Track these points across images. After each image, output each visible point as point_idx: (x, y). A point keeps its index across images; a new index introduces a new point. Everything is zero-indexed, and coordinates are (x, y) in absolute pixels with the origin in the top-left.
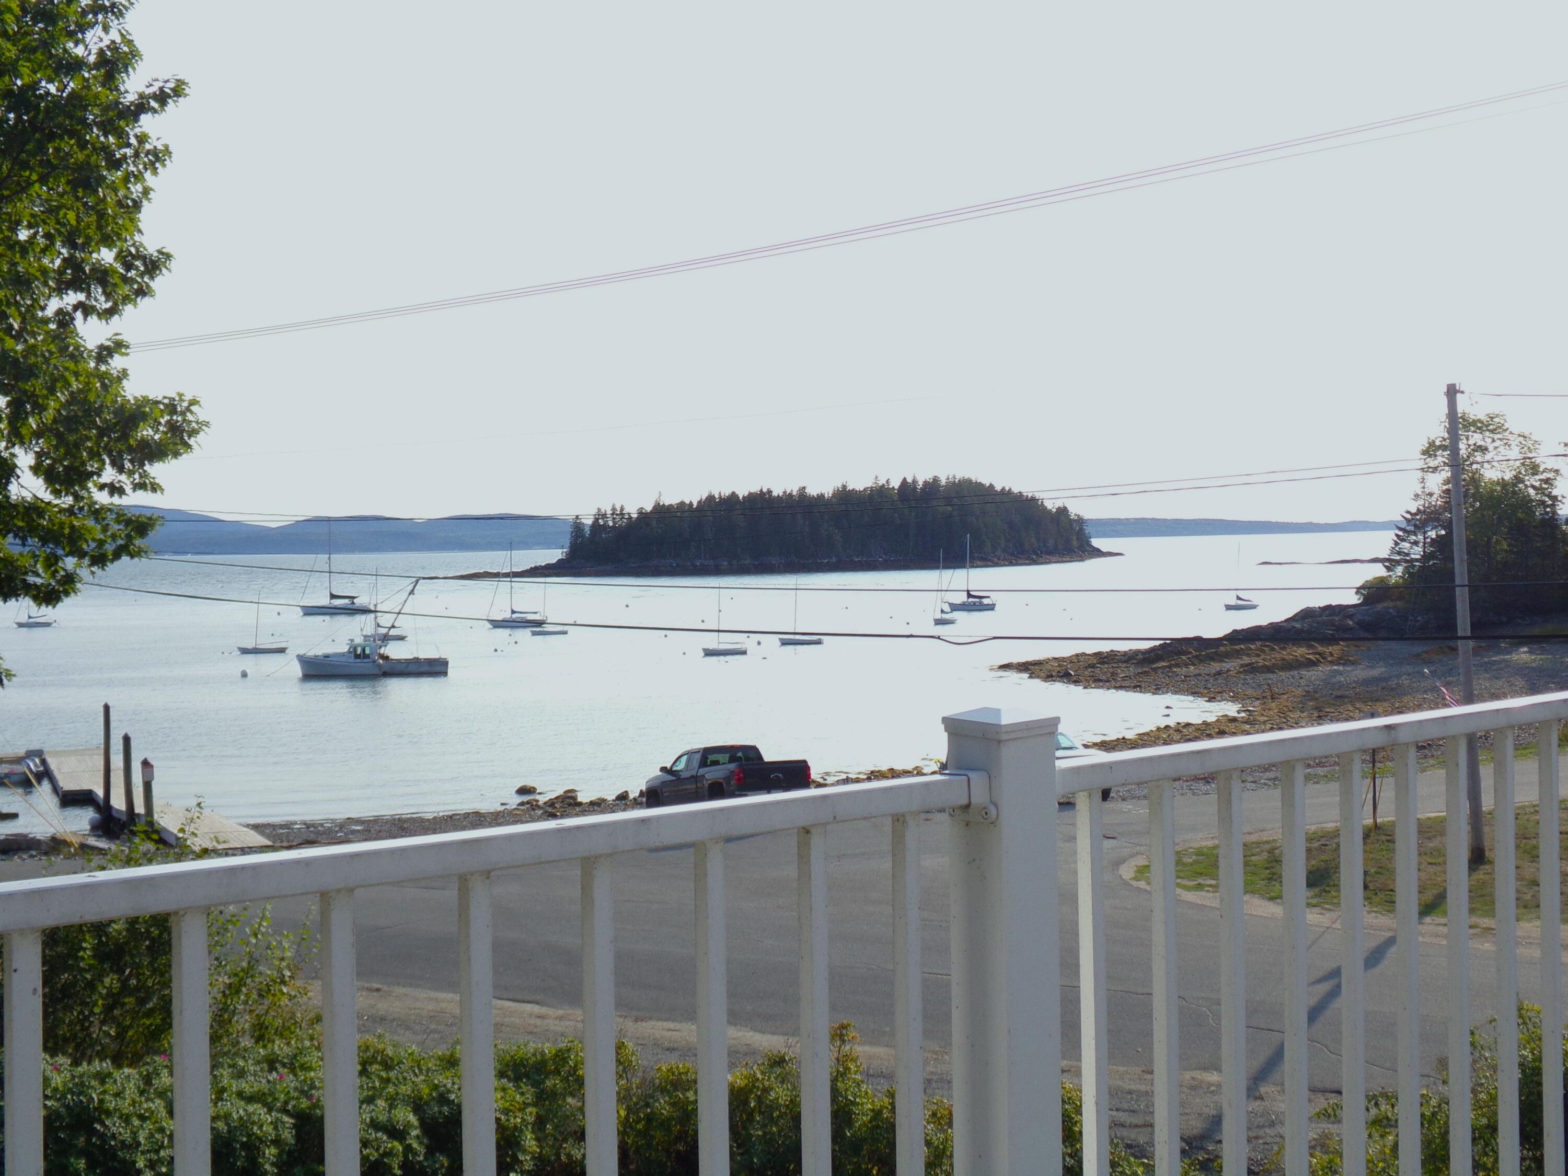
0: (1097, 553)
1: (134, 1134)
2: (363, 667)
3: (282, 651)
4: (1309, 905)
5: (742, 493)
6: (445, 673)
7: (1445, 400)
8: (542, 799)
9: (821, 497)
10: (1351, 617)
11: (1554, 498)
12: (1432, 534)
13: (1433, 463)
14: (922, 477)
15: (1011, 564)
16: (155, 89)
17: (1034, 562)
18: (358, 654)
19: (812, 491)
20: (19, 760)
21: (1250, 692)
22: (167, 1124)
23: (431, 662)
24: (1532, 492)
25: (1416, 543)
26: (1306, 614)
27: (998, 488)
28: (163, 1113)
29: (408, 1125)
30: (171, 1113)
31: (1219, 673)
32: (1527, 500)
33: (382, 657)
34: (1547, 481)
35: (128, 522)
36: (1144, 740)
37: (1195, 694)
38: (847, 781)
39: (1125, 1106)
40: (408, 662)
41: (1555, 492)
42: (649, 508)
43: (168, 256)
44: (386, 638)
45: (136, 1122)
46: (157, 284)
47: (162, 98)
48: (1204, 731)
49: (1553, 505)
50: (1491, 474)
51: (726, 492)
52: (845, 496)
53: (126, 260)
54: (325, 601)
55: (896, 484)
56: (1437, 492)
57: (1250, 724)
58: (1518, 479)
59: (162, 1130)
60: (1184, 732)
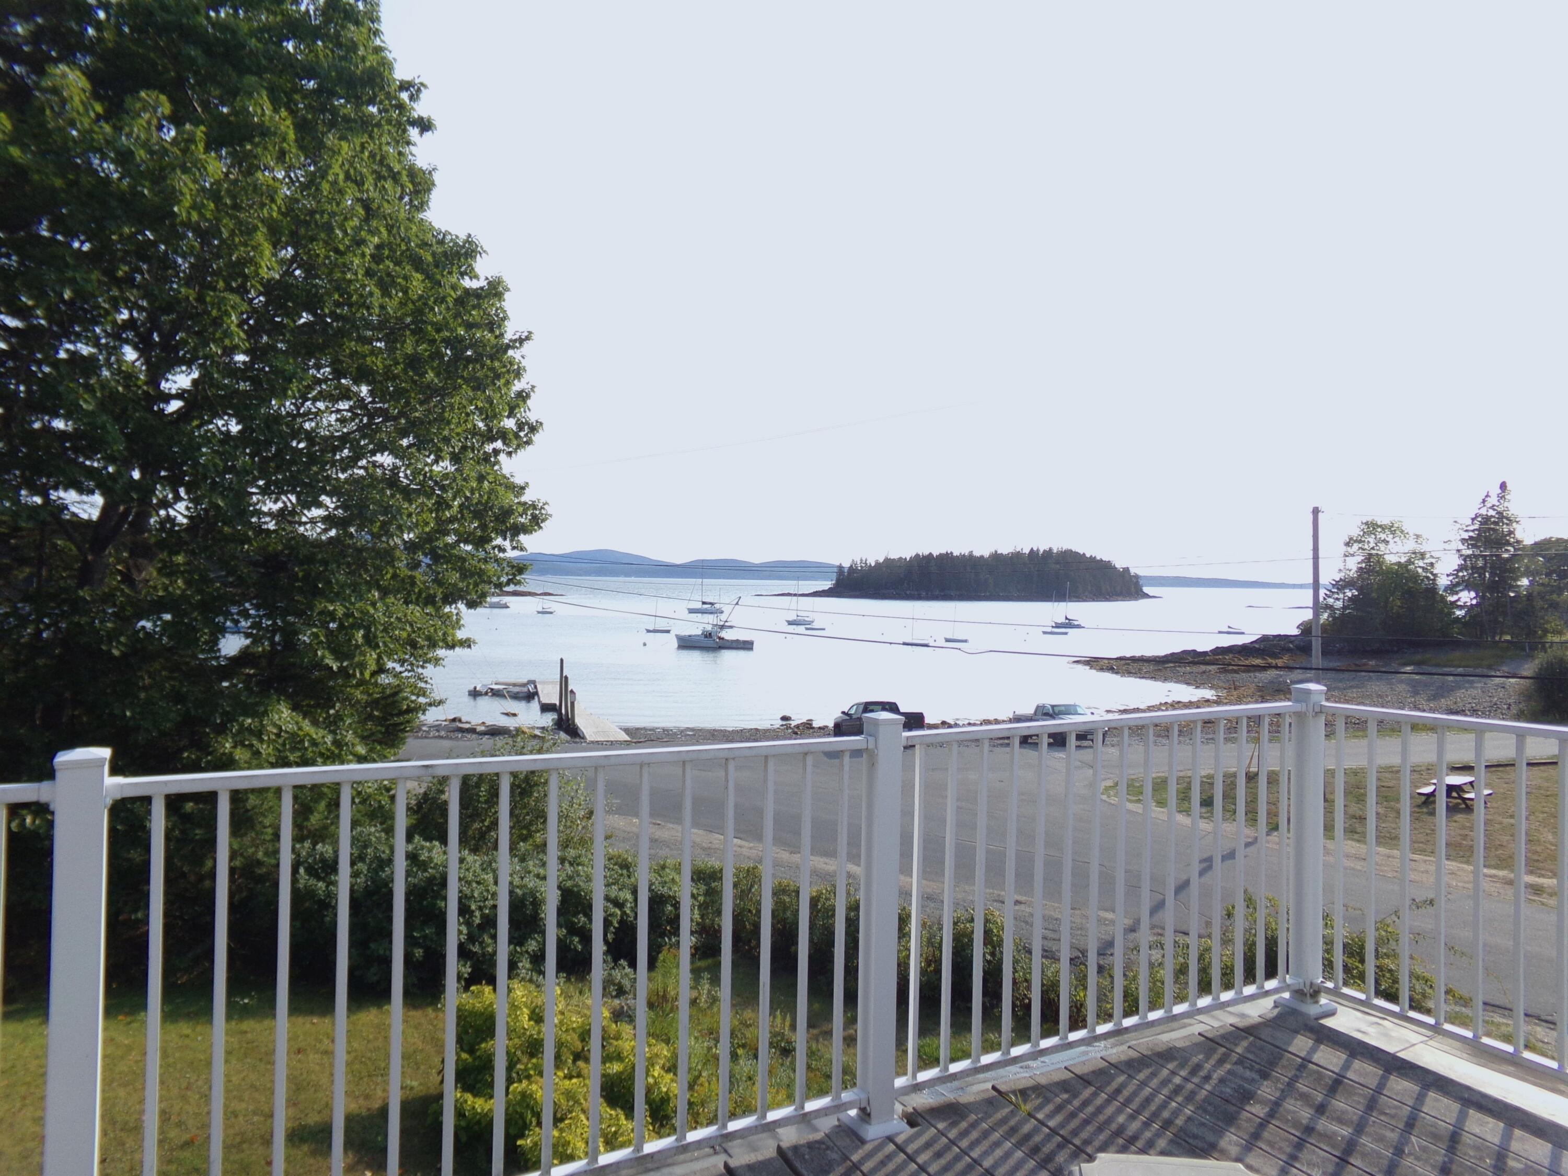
0: (1147, 596)
1: (472, 891)
2: (709, 642)
3: (668, 632)
4: (1201, 817)
5: (935, 553)
6: (751, 649)
7: (1311, 517)
8: (793, 723)
9: (982, 557)
10: (1291, 642)
11: (1435, 575)
12: (1349, 594)
13: (1351, 551)
14: (1042, 547)
15: (1094, 600)
16: (517, 337)
17: (1107, 600)
18: (708, 635)
19: (977, 553)
20: (524, 685)
21: (1221, 684)
22: (492, 888)
23: (745, 642)
24: (1420, 570)
25: (1338, 599)
26: (1265, 639)
27: (1088, 555)
28: (491, 880)
29: (626, 900)
30: (496, 883)
31: (1204, 672)
32: (1417, 575)
33: (720, 638)
34: (1432, 564)
35: (513, 567)
36: (1150, 709)
37: (1188, 684)
38: (969, 724)
39: (1051, 927)
40: (733, 641)
41: (1435, 572)
42: (881, 560)
43: (541, 424)
44: (722, 627)
45: (474, 885)
46: (536, 438)
47: (521, 341)
48: (1189, 705)
49: (1434, 580)
50: (1391, 559)
51: (926, 553)
52: (996, 556)
53: (520, 426)
54: (699, 605)
55: (1026, 551)
56: (1354, 569)
57: (1218, 702)
58: (1410, 562)
59: (488, 891)
60: (1175, 705)
